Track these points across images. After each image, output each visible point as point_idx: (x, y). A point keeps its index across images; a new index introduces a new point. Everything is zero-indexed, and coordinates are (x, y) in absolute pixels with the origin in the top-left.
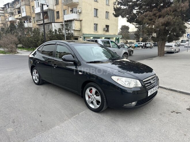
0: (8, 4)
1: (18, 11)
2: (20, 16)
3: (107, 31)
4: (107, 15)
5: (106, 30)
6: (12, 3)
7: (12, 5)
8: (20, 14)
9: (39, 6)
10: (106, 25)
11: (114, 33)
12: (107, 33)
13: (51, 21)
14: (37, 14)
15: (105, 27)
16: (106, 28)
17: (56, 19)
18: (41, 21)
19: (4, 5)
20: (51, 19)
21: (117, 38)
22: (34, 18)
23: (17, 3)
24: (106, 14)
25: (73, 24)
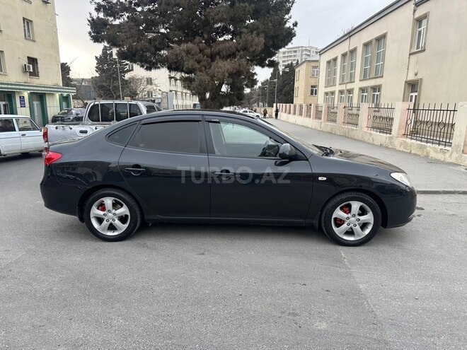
3: (35, 74)
4: (26, 28)
5: (32, 70)
10: (28, 58)
11: (55, 82)
12: (35, 81)
15: (25, 62)
16: (31, 66)
21: (65, 94)
24: (24, 27)
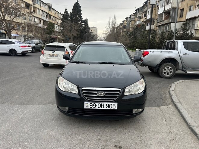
0: (138, 9)
1: (144, 15)
2: (145, 19)
6: (142, 8)
7: (141, 10)
8: (146, 17)
9: (163, 6)
13: (172, 20)
14: (160, 15)
17: (179, 18)
18: (162, 22)
19: (135, 11)
20: (172, 19)
22: (157, 19)
23: (146, 7)
25: (196, 22)
